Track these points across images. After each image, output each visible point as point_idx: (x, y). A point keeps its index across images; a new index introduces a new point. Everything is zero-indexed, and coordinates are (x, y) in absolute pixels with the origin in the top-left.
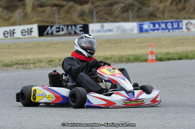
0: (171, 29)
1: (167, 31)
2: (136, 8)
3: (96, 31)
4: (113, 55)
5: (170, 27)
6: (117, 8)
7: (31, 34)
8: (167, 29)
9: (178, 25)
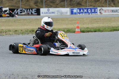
1: (88, 14)
3: (44, 12)
9: (95, 10)
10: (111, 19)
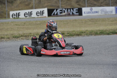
3: (87, 12)
4: (87, 30)
7: (43, 15)
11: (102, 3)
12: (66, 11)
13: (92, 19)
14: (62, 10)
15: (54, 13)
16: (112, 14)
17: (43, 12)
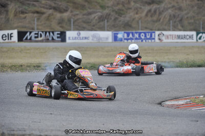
0: (144, 39)
1: (140, 41)
2: (113, 18)
3: (73, 38)
5: (143, 37)
6: (94, 18)
7: (11, 39)
8: (141, 39)
9: (151, 36)
10: (170, 50)
11: (94, 26)
12: (43, 35)
13: (79, 48)
14: (38, 34)
15: (27, 37)
16: (107, 41)
17: (12, 35)
